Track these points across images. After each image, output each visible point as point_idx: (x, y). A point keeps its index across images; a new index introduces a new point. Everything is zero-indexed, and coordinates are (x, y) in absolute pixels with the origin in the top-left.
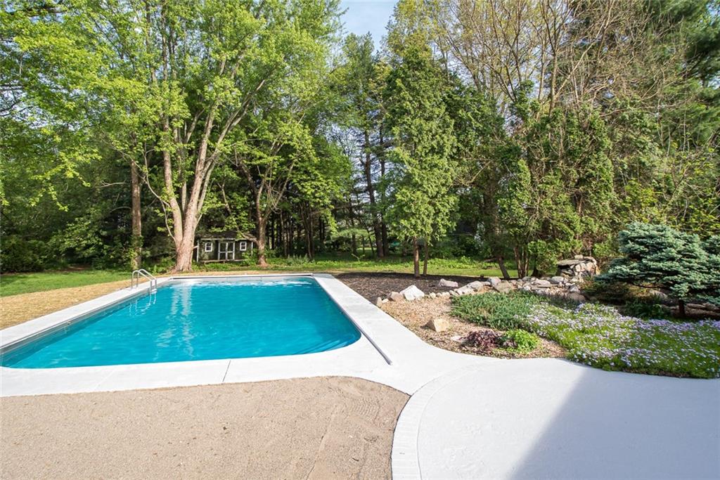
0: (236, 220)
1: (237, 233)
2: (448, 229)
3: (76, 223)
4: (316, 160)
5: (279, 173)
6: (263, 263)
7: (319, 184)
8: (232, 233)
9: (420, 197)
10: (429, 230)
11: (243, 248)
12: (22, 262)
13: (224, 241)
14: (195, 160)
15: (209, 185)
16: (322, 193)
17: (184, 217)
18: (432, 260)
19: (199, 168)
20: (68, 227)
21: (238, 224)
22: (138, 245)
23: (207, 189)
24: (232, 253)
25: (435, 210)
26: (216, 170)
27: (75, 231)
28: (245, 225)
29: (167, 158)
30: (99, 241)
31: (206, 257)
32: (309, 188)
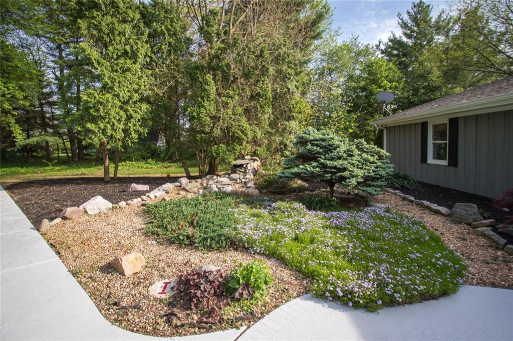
2: (140, 135)
9: (110, 100)
10: (120, 135)
25: (127, 115)
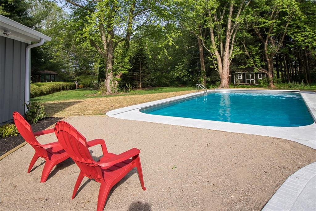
0: (253, 61)
1: (254, 68)
3: (178, 66)
4: (303, 18)
5: (278, 31)
6: (272, 86)
7: (307, 33)
8: (251, 69)
11: (261, 77)
12: (162, 82)
13: (248, 73)
14: (226, 29)
15: (235, 42)
16: (310, 40)
17: (222, 60)
19: (228, 34)
20: (176, 67)
21: (254, 63)
22: (204, 75)
23: (234, 44)
24: (254, 80)
26: (238, 34)
27: (179, 69)
28: (259, 64)
29: (211, 31)
30: (188, 74)
31: (239, 82)
32: (300, 37)
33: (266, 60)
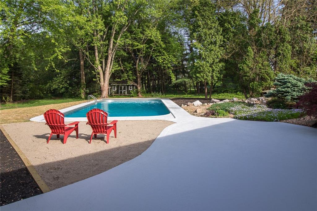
0: (127, 75)
1: (128, 81)
2: (218, 78)
3: (57, 77)
4: (163, 46)
5: (146, 52)
6: (140, 95)
7: (165, 57)
8: (125, 82)
9: (205, 64)
10: (209, 78)
11: (131, 89)
12: (35, 95)
13: (121, 85)
14: (108, 48)
15: (114, 59)
16: (167, 62)
17: (104, 74)
18: (223, 94)
19: (110, 52)
20: (54, 79)
21: (128, 77)
22: (84, 87)
23: (114, 61)
24: (125, 91)
25: (212, 69)
26: (117, 52)
27: (57, 81)
28: (131, 78)
29: (96, 48)
30: (67, 85)
31: (113, 93)
32: (160, 59)
33: (136, 75)
